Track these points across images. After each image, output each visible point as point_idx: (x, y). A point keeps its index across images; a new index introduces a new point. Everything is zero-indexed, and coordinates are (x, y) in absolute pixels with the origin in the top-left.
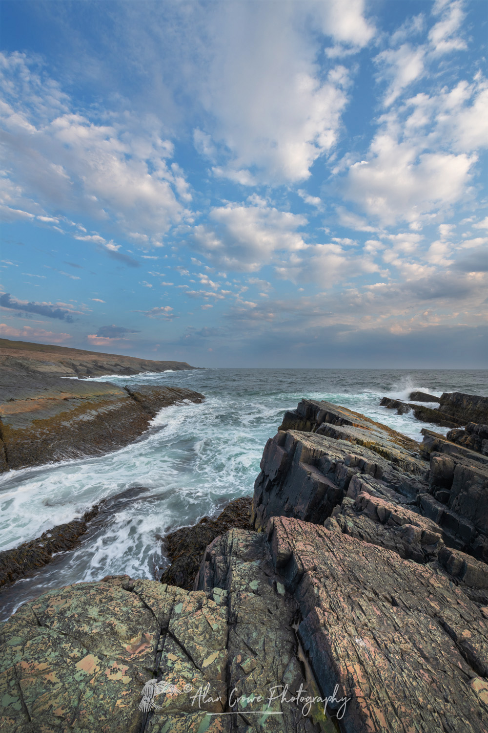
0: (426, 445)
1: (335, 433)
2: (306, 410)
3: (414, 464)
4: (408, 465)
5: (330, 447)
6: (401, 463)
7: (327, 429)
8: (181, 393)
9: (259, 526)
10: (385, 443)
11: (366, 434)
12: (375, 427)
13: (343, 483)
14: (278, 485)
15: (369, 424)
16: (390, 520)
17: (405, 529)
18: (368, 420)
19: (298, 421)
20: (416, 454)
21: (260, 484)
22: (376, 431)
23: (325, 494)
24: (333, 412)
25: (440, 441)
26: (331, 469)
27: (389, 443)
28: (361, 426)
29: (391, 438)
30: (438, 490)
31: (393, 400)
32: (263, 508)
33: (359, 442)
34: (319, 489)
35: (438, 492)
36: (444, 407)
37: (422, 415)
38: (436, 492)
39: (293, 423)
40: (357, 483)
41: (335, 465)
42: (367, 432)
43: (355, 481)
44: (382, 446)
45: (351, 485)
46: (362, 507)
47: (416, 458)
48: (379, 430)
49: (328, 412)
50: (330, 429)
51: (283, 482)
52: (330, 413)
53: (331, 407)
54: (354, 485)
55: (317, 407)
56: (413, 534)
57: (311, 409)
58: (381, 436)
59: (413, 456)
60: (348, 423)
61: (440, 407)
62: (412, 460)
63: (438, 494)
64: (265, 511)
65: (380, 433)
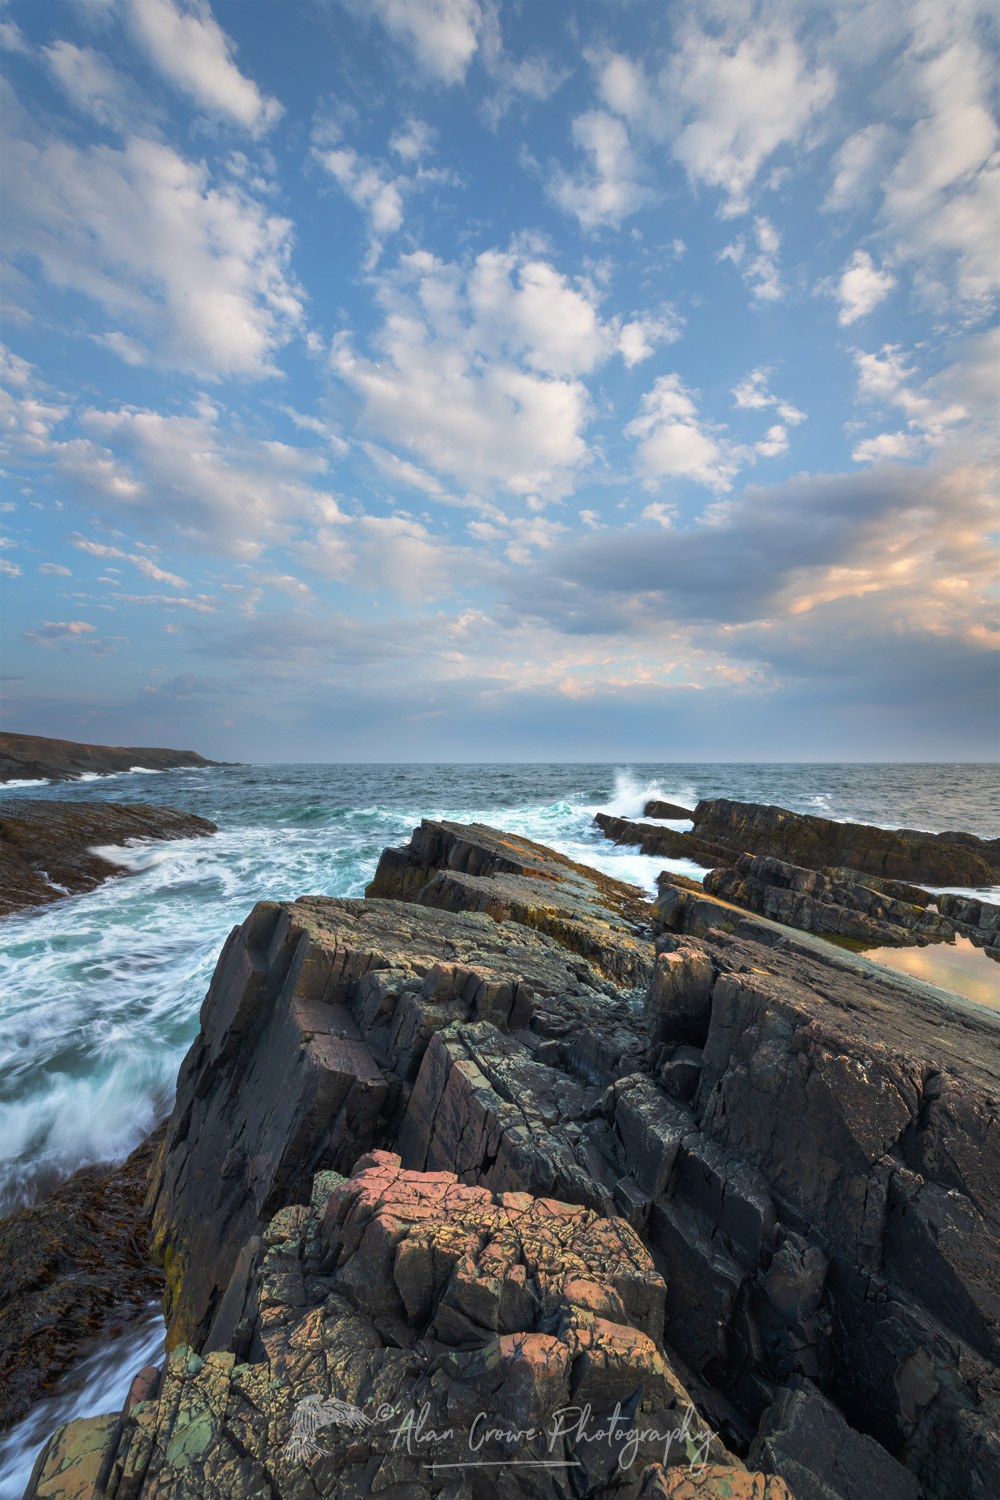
0: (661, 907)
1: (463, 894)
2: (428, 844)
3: (634, 956)
4: (620, 959)
5: (414, 936)
6: (606, 957)
7: (446, 886)
8: (149, 818)
9: (161, 1224)
10: (580, 909)
11: (541, 890)
12: (572, 874)
13: (405, 1062)
14: (229, 1075)
15: (560, 868)
16: (444, 1313)
17: (494, 1373)
18: (562, 860)
19: (411, 869)
20: (643, 928)
21: (190, 1072)
22: (571, 882)
23: (339, 1108)
24: (485, 846)
25: (689, 895)
26: (381, 1013)
27: (591, 909)
28: (541, 874)
29: (598, 895)
30: (669, 1057)
31: (615, 819)
32: (184, 1155)
33: (519, 914)
34: (321, 1094)
35: (668, 1065)
36: (700, 827)
37: (663, 844)
38: (664, 1063)
39: (399, 874)
40: (441, 1061)
41: (394, 999)
42: (548, 886)
43: (436, 1053)
44: (572, 917)
45: (425, 1068)
46: (340, 1246)
47: (643, 938)
48: (580, 879)
49: (473, 847)
50: (454, 884)
51: (243, 1067)
52: (477, 849)
53: (486, 835)
54: (433, 1065)
55: (452, 835)
56: (526, 1396)
57: (440, 841)
58: (576, 891)
59: (636, 934)
60: (511, 868)
61: (694, 829)
62: (630, 944)
63: (669, 1073)
64: (186, 1167)
65: (579, 885)
